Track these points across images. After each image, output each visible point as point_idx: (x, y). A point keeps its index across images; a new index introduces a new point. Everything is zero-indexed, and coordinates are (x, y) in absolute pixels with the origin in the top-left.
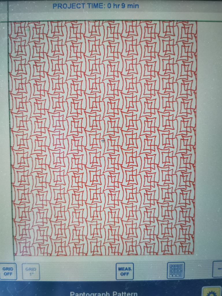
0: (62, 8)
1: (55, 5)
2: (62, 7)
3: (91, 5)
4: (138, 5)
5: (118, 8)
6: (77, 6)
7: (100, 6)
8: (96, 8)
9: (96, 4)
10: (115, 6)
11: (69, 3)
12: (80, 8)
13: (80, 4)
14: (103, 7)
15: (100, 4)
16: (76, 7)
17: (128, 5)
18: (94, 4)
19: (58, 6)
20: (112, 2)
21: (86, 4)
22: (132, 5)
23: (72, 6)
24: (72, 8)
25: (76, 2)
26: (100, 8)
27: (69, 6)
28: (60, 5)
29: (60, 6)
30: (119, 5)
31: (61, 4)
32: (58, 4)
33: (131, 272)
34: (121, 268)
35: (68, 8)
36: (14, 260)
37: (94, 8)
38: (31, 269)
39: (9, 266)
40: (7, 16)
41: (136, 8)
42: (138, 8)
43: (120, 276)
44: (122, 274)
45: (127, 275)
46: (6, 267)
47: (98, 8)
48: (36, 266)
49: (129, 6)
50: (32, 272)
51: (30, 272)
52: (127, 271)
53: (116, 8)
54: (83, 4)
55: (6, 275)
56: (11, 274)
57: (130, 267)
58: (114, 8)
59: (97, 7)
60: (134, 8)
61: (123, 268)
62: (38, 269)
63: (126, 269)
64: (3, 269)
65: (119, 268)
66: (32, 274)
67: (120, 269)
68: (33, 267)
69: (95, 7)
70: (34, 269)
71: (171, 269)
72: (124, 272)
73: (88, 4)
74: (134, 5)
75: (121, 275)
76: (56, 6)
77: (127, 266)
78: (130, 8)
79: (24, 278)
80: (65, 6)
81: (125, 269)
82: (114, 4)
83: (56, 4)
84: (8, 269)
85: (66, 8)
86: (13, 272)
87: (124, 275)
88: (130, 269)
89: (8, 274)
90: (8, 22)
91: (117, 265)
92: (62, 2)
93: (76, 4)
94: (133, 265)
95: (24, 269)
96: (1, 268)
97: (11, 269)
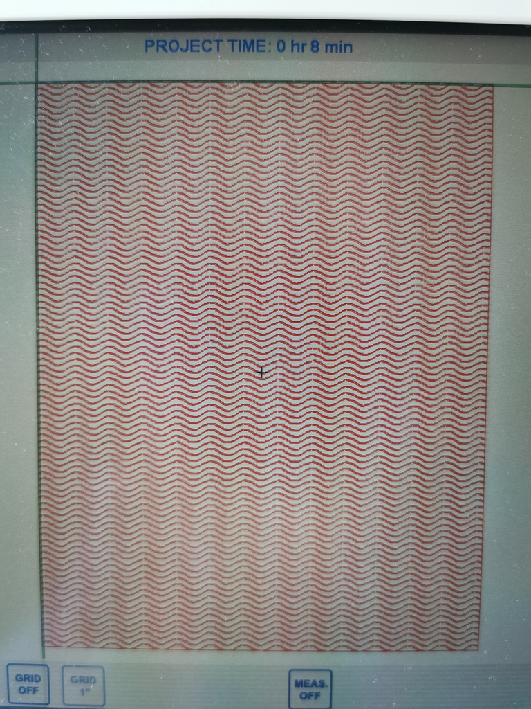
0: (165, 51)
1: (149, 43)
2: (167, 47)
3: (236, 44)
4: (351, 46)
5: (303, 51)
6: (203, 47)
7: (258, 46)
8: (249, 50)
9: (249, 42)
10: (295, 48)
11: (183, 37)
12: (210, 50)
13: (210, 42)
14: (267, 48)
15: (258, 41)
16: (200, 48)
17: (327, 45)
18: (245, 42)
19: (158, 46)
20: (288, 37)
21: (225, 41)
22: (336, 45)
23: (191, 47)
24: (192, 50)
25: (202, 36)
26: (258, 50)
27: (184, 47)
28: (161, 43)
29: (162, 46)
30: (303, 45)
31: (165, 42)
32: (158, 41)
33: (325, 693)
34: (301, 682)
35: (181, 49)
36: (44, 657)
37: (244, 50)
38: (83, 681)
39: (31, 671)
40: (34, 70)
41: (345, 52)
42: (351, 51)
43: (299, 701)
44: (304, 696)
45: (316, 698)
46: (23, 673)
47: (253, 50)
48: (97, 674)
49: (329, 48)
50: (85, 686)
51: (82, 686)
52: (314, 690)
53: (299, 51)
54: (218, 41)
55: (24, 692)
56: (35, 690)
57: (323, 679)
58: (292, 51)
59: (251, 49)
60: (341, 52)
61: (305, 681)
62: (100, 680)
63: (314, 684)
64: (16, 678)
65: (296, 682)
66: (85, 693)
67: (298, 684)
68: (89, 676)
69: (246, 49)
70: (90, 680)
72: (307, 690)
73: (229, 41)
74: (341, 45)
75: (301, 697)
76: (153, 45)
77: (317, 677)
78: (332, 51)
79: (66, 702)
80: (174, 45)
81: (311, 682)
82: (292, 41)
83: (153, 42)
84: (28, 679)
85: (176, 50)
86: (41, 686)
87: (309, 698)
88: (322, 684)
89: (27, 690)
90: (37, 83)
91: (292, 673)
92: (167, 36)
93: (201, 40)
94: (329, 674)
95: (67, 678)
96: (12, 677)
97: (35, 678)
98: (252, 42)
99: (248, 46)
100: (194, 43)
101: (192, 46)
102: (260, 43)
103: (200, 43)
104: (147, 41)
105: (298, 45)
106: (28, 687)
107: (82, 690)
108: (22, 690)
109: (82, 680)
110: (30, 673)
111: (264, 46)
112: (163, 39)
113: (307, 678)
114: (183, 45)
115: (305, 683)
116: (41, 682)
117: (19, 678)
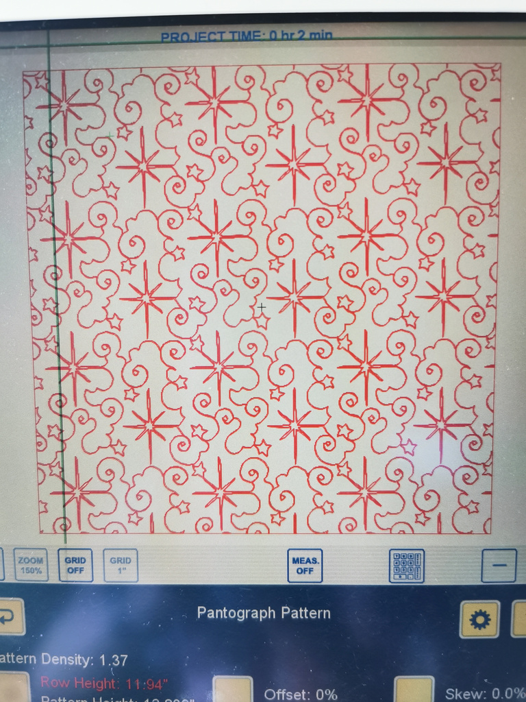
0: (178, 42)
1: (165, 36)
2: (179, 39)
3: (236, 35)
4: (331, 34)
5: (291, 39)
6: (209, 38)
7: (254, 36)
9: (246, 34)
11: (192, 31)
12: (215, 40)
13: (214, 33)
14: (261, 38)
15: (254, 32)
16: (207, 39)
18: (244, 33)
19: (172, 38)
20: (280, 29)
21: (227, 33)
22: (318, 33)
24: (200, 41)
25: (208, 29)
26: (254, 40)
27: (194, 39)
28: (174, 36)
29: (175, 38)
30: (292, 34)
31: (178, 34)
32: (172, 34)
33: (317, 568)
34: (298, 559)
35: (192, 41)
37: (243, 40)
39: (77, 554)
41: (327, 39)
42: (331, 38)
43: (297, 575)
44: (300, 571)
45: (310, 573)
46: (71, 557)
47: (250, 40)
48: (132, 555)
50: (122, 566)
51: (119, 565)
52: (308, 566)
53: (288, 40)
56: (81, 570)
57: (314, 556)
58: (283, 40)
60: (323, 39)
61: (301, 559)
62: (134, 560)
63: (308, 561)
64: (66, 559)
65: (294, 559)
66: (122, 571)
67: (295, 561)
68: (125, 557)
70: (126, 561)
71: (397, 563)
72: (303, 566)
73: (230, 32)
74: (323, 34)
75: (298, 572)
76: (167, 38)
77: (311, 555)
78: (315, 39)
79: (106, 579)
81: (305, 560)
82: (283, 31)
83: (167, 34)
84: (75, 561)
85: (187, 41)
86: (87, 566)
87: (305, 573)
89: (75, 570)
91: (290, 552)
92: (180, 29)
93: (208, 32)
94: (321, 552)
95: (107, 560)
96: (62, 560)
97: (81, 560)
98: (250, 33)
99: (246, 38)
100: (202, 35)
101: (200, 37)
102: (256, 34)
103: (206, 35)
104: (163, 34)
105: (287, 34)
106: (75, 568)
107: (120, 569)
108: (71, 571)
109: (119, 560)
110: (77, 556)
111: (259, 36)
112: (175, 32)
113: (302, 556)
114: (193, 37)
115: (301, 561)
116: (86, 563)
117: (68, 560)
